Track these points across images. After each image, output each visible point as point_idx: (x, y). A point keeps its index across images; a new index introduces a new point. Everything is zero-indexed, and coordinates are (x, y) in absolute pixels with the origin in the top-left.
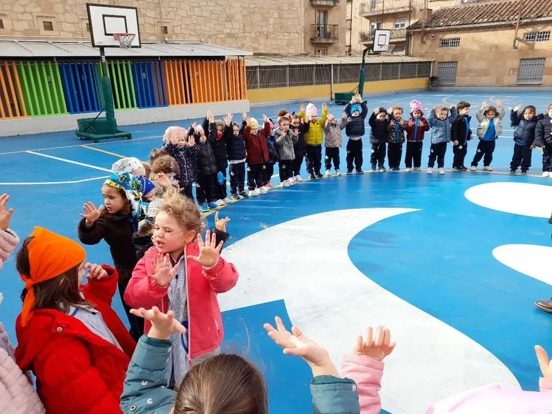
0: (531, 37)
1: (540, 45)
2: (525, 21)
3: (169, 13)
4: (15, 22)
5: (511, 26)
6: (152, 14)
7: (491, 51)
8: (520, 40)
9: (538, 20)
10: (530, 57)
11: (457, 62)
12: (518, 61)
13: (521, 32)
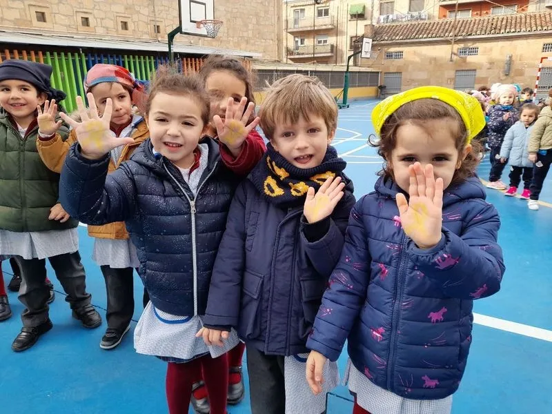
0: (463, 51)
1: (470, 59)
2: (459, 38)
3: (162, 11)
4: (4, 10)
5: (448, 42)
6: (145, 11)
7: (430, 63)
8: (455, 54)
9: (469, 37)
10: (463, 69)
11: (401, 73)
12: (454, 72)
13: (456, 47)
